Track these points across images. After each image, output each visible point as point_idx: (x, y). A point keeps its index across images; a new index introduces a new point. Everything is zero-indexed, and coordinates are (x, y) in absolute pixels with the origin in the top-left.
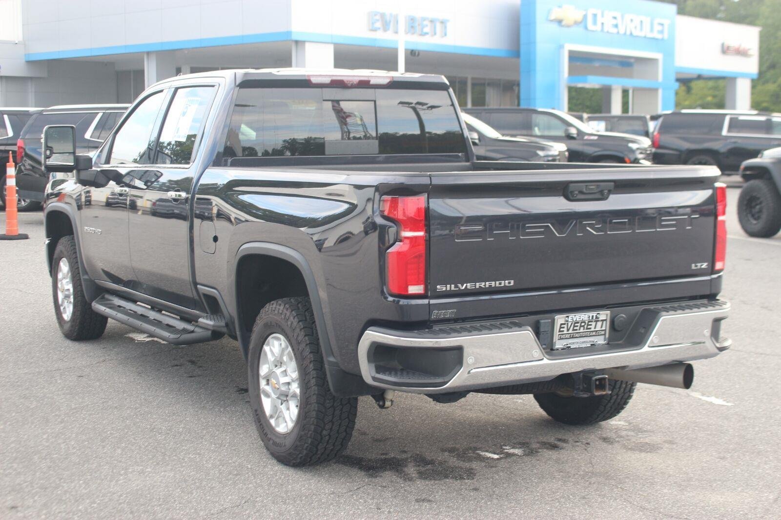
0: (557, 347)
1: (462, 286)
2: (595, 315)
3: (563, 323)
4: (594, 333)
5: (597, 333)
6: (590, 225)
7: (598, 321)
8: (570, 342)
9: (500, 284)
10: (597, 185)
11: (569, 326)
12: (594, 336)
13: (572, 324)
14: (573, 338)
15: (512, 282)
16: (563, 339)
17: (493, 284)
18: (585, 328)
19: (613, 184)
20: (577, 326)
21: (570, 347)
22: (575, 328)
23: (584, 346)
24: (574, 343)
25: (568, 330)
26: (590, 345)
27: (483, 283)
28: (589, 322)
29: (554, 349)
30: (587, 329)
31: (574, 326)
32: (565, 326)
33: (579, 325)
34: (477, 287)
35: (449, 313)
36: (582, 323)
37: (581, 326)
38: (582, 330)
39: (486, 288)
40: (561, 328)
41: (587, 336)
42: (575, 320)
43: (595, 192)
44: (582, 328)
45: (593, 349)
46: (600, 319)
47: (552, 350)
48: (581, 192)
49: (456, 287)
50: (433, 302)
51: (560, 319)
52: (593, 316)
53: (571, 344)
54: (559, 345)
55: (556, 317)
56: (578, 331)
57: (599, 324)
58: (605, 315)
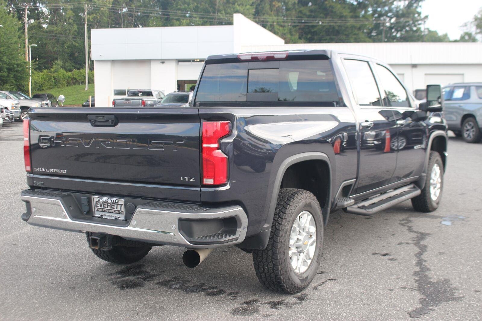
0: (96, 215)
1: (44, 169)
2: (115, 200)
3: (98, 201)
4: (117, 212)
5: (119, 212)
6: (102, 142)
7: (118, 204)
8: (104, 214)
13: (102, 203)
14: (104, 212)
15: (66, 171)
16: (99, 211)
17: (57, 171)
21: (103, 217)
23: (111, 218)
24: (106, 215)
25: (101, 206)
26: (114, 219)
28: (112, 204)
29: (94, 216)
30: (112, 208)
31: (104, 205)
32: (99, 203)
33: (107, 204)
34: (50, 171)
36: (108, 203)
37: (108, 206)
38: (109, 208)
39: (54, 173)
40: (96, 204)
41: (113, 213)
42: (103, 200)
44: (109, 207)
45: (117, 222)
46: (119, 203)
49: (42, 169)
50: (35, 176)
51: (95, 199)
52: (113, 201)
53: (104, 215)
54: (98, 214)
55: (93, 197)
56: (107, 208)
57: (119, 206)
58: (121, 201)
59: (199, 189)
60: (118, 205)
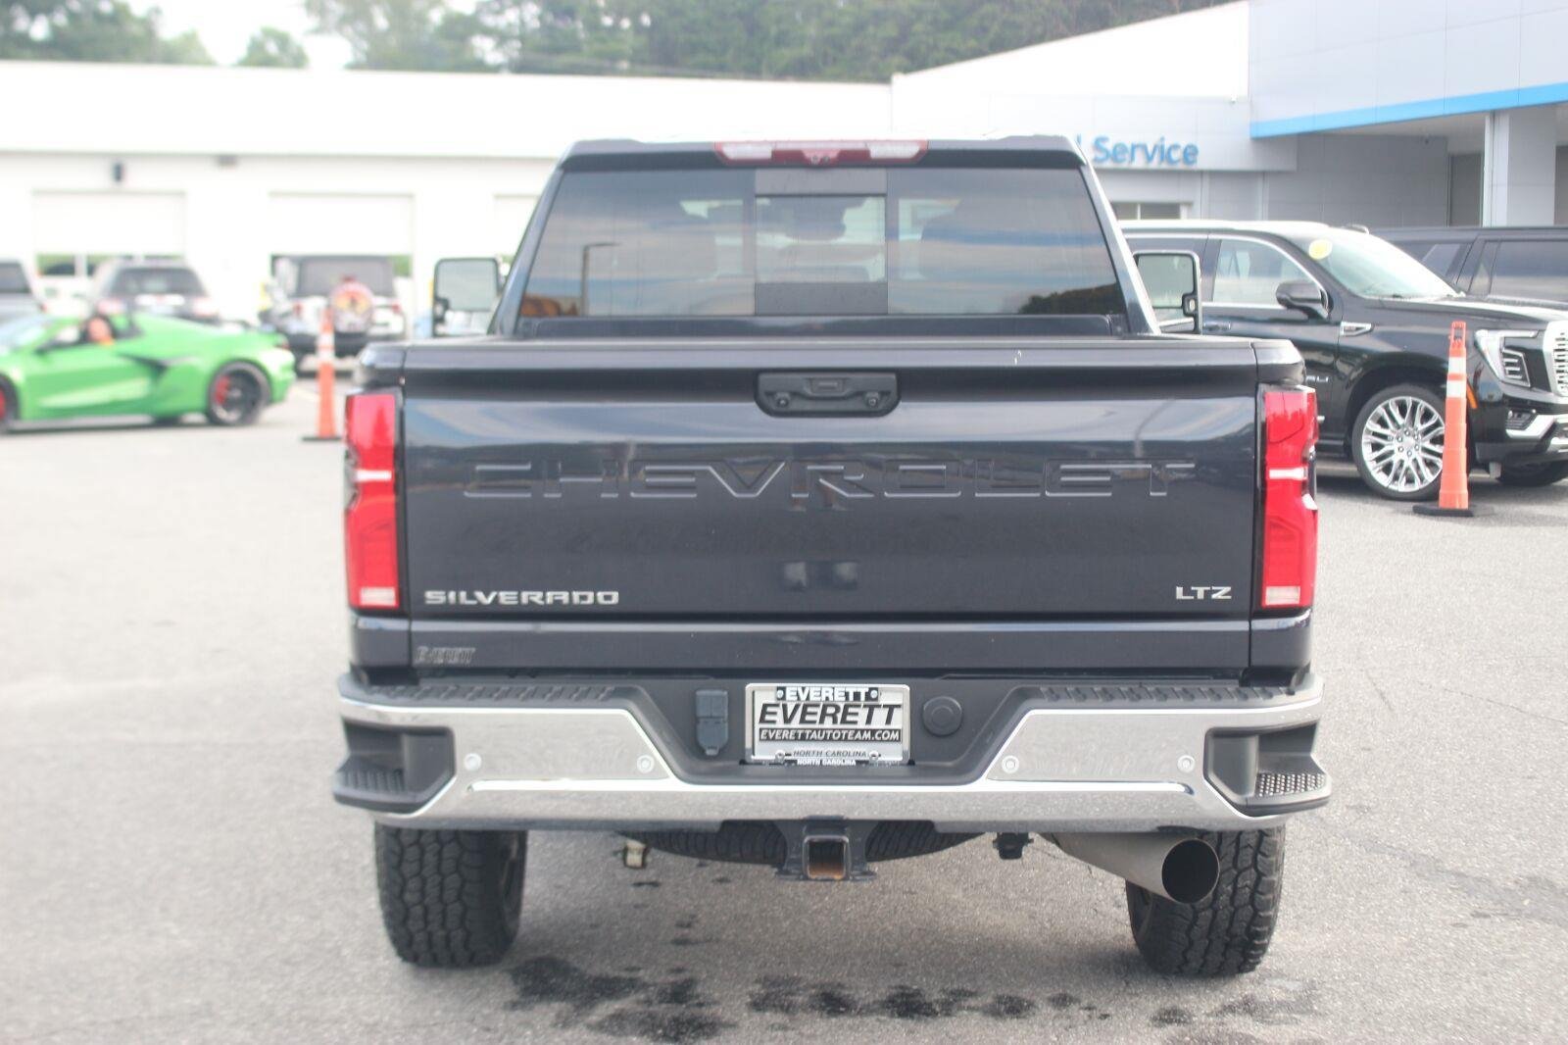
0: (757, 757)
1: (487, 595)
2: (864, 691)
3: (773, 702)
4: (867, 735)
5: (878, 736)
6: (826, 474)
7: (878, 706)
8: (796, 749)
9: (583, 598)
10: (844, 379)
11: (789, 713)
12: (864, 740)
13: (797, 707)
14: (803, 740)
15: (615, 597)
16: (773, 740)
17: (564, 596)
18: (839, 720)
19: (893, 377)
20: (815, 714)
21: (795, 761)
22: (808, 718)
23: (836, 762)
24: (807, 753)
25: (787, 720)
26: (854, 763)
27: (540, 594)
28: (848, 706)
29: (748, 761)
30: (844, 722)
31: (804, 713)
32: (779, 711)
33: (818, 710)
34: (525, 600)
35: (457, 656)
36: (827, 706)
37: (825, 714)
38: (827, 724)
39: (546, 605)
40: (764, 713)
41: (845, 740)
42: (803, 697)
43: (843, 394)
44: (829, 720)
45: (864, 771)
46: (882, 701)
47: (743, 762)
48: (795, 394)
49: (471, 596)
50: (419, 626)
51: (761, 693)
52: (857, 696)
53: (798, 753)
54: (764, 753)
55: (750, 687)
56: (817, 726)
57: (880, 715)
58: (896, 693)
59: (1241, 626)
60: (876, 711)
